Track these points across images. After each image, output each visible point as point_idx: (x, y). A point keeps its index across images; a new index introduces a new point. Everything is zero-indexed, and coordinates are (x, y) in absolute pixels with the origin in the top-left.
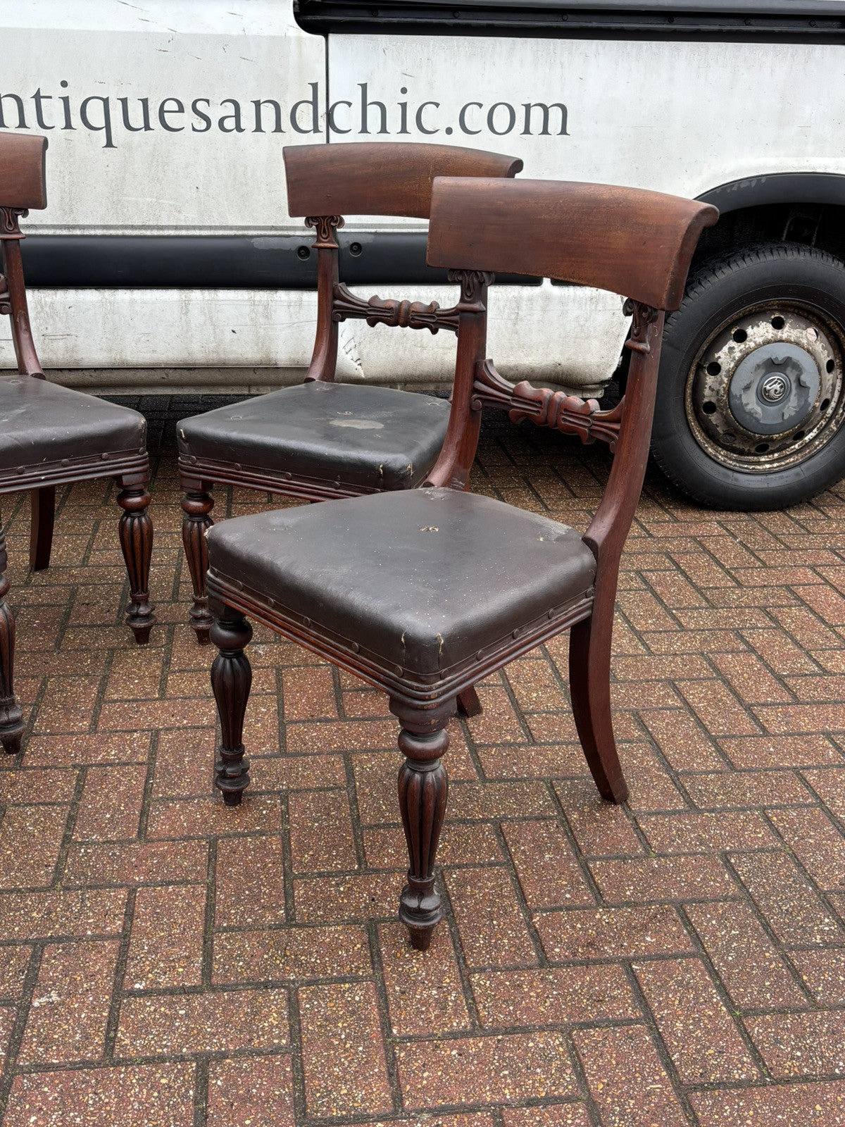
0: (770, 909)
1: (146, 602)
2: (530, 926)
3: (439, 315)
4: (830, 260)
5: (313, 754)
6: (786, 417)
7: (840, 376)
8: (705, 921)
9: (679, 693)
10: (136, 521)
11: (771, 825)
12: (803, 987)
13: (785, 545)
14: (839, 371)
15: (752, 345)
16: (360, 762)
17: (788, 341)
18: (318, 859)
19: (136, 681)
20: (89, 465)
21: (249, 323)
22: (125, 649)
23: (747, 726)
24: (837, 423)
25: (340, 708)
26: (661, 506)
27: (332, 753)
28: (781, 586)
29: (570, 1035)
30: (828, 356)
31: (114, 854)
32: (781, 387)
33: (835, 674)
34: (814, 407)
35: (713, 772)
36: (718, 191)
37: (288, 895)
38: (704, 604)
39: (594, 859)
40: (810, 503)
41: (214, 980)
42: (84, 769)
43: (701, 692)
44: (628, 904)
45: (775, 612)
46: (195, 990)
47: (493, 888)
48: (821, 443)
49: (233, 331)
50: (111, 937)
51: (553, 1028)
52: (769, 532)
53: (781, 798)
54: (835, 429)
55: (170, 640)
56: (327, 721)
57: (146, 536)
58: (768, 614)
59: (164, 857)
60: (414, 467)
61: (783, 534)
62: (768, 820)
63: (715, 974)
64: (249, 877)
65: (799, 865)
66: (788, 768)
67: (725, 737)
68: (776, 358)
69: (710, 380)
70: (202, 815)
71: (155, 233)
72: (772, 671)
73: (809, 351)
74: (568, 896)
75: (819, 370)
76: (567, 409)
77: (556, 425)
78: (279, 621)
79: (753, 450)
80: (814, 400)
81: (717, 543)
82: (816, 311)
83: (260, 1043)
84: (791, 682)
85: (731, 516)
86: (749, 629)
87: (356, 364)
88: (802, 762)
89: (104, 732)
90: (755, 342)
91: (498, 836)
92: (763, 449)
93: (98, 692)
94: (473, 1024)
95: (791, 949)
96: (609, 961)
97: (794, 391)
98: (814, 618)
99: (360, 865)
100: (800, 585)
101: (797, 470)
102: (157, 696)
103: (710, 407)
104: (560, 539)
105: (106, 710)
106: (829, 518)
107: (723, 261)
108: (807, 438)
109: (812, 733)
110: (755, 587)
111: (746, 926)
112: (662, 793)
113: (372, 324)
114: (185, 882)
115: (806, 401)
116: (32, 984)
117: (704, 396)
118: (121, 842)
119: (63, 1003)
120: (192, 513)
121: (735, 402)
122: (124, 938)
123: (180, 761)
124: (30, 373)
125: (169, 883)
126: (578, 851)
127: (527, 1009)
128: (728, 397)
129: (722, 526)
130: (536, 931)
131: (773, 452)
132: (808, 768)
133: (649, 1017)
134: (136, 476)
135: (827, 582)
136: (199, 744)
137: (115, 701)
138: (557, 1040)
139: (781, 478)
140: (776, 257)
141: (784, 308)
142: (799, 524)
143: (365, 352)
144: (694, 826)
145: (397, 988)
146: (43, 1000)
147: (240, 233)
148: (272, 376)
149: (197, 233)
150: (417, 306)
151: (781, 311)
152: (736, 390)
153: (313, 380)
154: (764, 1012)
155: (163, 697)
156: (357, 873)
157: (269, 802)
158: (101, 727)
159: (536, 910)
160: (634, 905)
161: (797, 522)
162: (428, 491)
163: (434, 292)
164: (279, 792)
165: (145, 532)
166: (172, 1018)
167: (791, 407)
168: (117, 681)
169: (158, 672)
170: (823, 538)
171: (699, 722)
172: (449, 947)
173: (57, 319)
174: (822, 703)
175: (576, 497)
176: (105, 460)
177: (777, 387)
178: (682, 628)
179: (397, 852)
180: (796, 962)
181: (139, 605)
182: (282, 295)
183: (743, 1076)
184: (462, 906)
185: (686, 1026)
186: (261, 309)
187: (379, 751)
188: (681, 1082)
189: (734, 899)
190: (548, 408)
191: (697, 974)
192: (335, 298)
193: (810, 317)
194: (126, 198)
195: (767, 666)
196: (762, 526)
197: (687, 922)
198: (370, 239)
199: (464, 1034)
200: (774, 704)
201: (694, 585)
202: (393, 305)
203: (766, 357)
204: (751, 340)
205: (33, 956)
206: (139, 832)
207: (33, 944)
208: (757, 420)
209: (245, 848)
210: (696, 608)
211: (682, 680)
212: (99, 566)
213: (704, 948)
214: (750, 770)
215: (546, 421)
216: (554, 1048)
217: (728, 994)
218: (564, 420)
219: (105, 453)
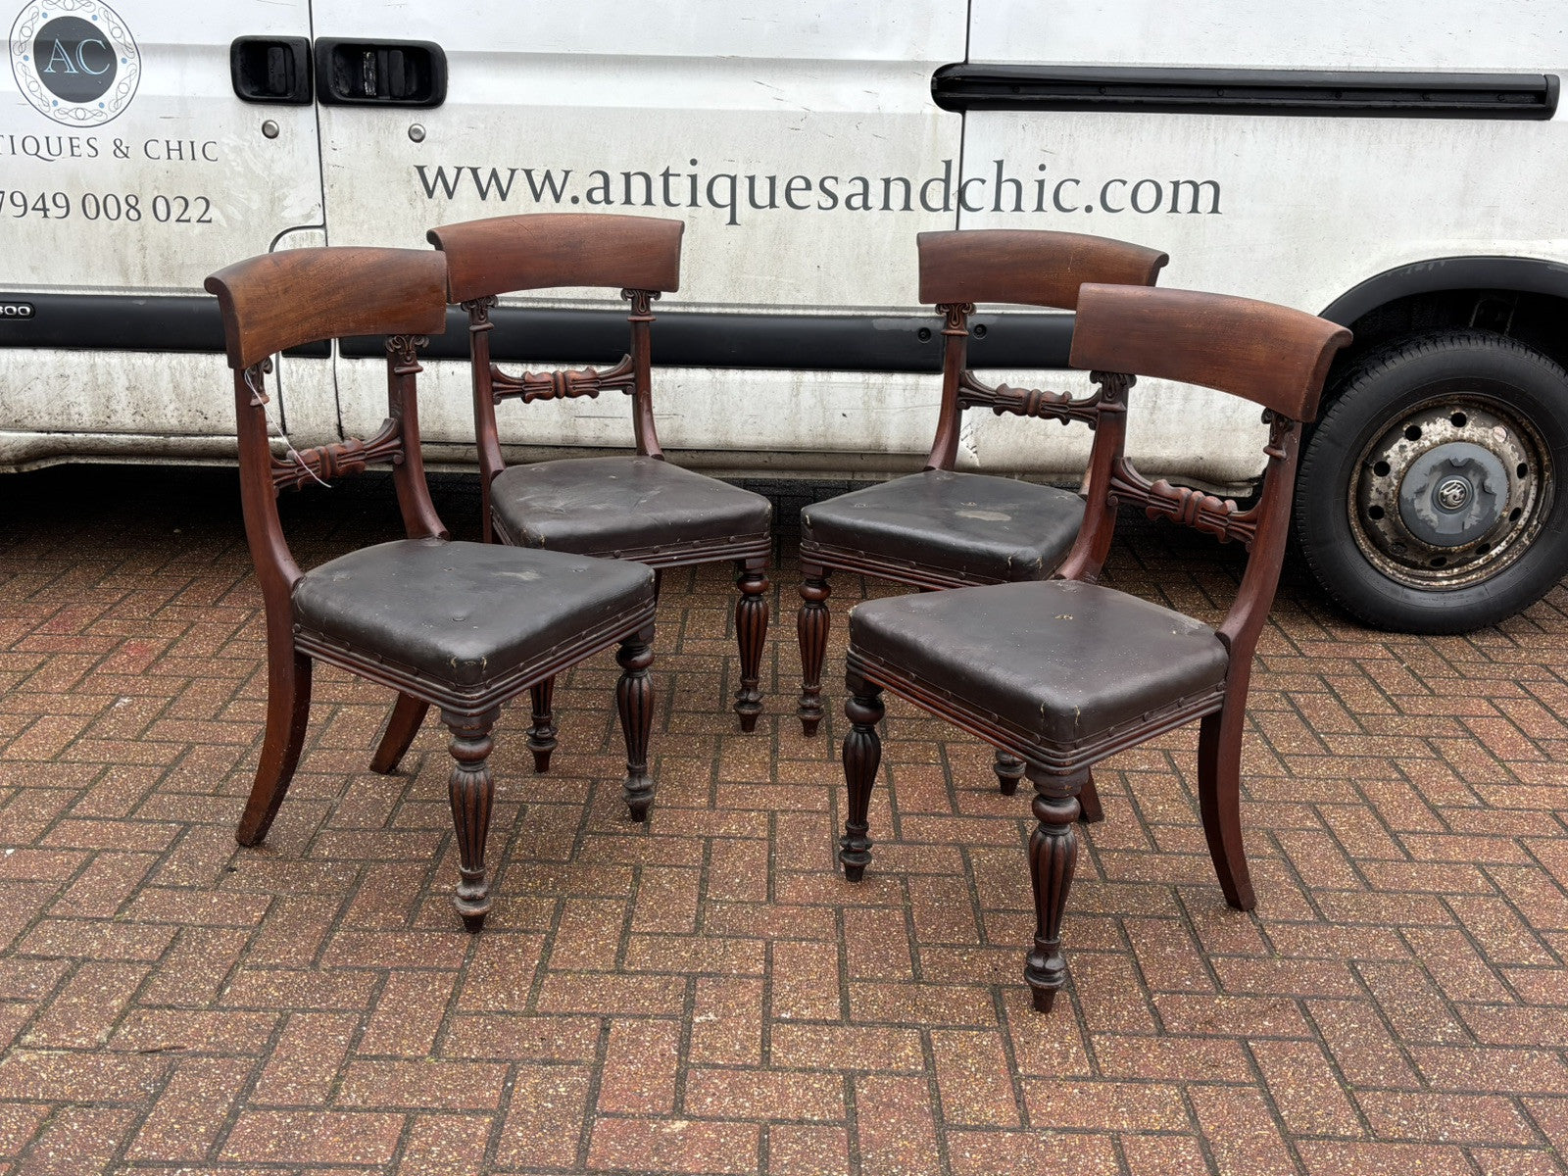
0: (1394, 1011)
1: (755, 689)
2: (1149, 1003)
3: (1071, 406)
4: (1522, 351)
5: (929, 844)
6: (1467, 527)
7: (1534, 483)
8: (1326, 1015)
9: (1319, 815)
10: (754, 605)
11: (1404, 941)
12: (1418, 1074)
13: (1460, 673)
14: (1533, 476)
15: (1427, 443)
16: (977, 854)
17: (1470, 441)
18: (940, 933)
19: (747, 766)
20: (719, 547)
21: (862, 406)
22: (732, 735)
23: (1390, 849)
24: (1530, 536)
25: (954, 805)
26: (1318, 623)
27: (948, 844)
28: (1451, 716)
29: (1185, 1089)
30: (1519, 459)
31: (748, 912)
32: (1461, 492)
33: (1498, 809)
34: (1501, 517)
35: (1348, 890)
36: (1389, 274)
37: (914, 959)
38: (1357, 730)
39: (1217, 956)
40: (1497, 629)
41: (852, 1017)
42: (709, 839)
43: (1344, 816)
44: (1248, 994)
45: (1437, 742)
46: (835, 1023)
47: (1113, 970)
48: (1510, 559)
49: (844, 415)
50: (757, 977)
51: (1168, 1082)
52: (1443, 658)
53: (1418, 919)
54: (1527, 542)
55: (775, 731)
56: (941, 815)
58: (1429, 744)
59: (794, 918)
60: (1043, 559)
61: (1460, 661)
62: (1402, 936)
63: (1329, 1056)
64: (876, 941)
65: (1429, 977)
66: (1430, 893)
67: (1365, 860)
68: (1456, 460)
69: (1377, 481)
70: (827, 887)
71: (772, 312)
72: (1426, 801)
73: (1495, 453)
74: (1188, 983)
75: (1508, 475)
76: (1205, 509)
77: (1193, 524)
78: (919, 695)
79: (1427, 563)
80: (1500, 508)
81: (1380, 667)
82: (1505, 407)
83: (898, 1067)
84: (1445, 813)
85: (1400, 639)
86: (1405, 758)
87: (971, 452)
88: (1447, 887)
89: (722, 809)
90: (1431, 441)
91: (1119, 929)
92: (1439, 562)
93: (712, 773)
94: (1093, 1072)
95: (1409, 1044)
96: (1227, 1037)
97: (1477, 498)
98: (1482, 751)
99: (981, 941)
100: (1471, 716)
101: (1481, 588)
102: (769, 781)
103: (1377, 512)
104: (1193, 633)
105: (722, 790)
106: (1518, 646)
107: (1395, 349)
108: (1493, 553)
109: (1460, 863)
110: (1418, 715)
111: (1366, 1022)
112: (1292, 905)
113: (998, 412)
114: (816, 940)
115: (1492, 510)
116: (690, 1005)
117: (1370, 499)
118: (752, 903)
119: (720, 1022)
120: (809, 600)
121: (1404, 507)
122: (767, 979)
123: (799, 838)
124: (651, 454)
125: (802, 940)
126: (1200, 948)
127: (1145, 1066)
128: (1398, 500)
129: (1387, 648)
130: (1155, 1007)
131: (1452, 567)
132: (1452, 894)
133: (1262, 1083)
134: (759, 560)
135: (1503, 715)
136: (815, 826)
137: (730, 782)
138: (1173, 1091)
139: (1462, 596)
140: (1457, 346)
141: (1467, 404)
142: (1481, 651)
143: (982, 438)
144: (1324, 936)
145: (1022, 1039)
146: (703, 1018)
147: (859, 313)
148: (880, 462)
149: (814, 312)
150: (1048, 396)
151: (1464, 407)
152: (1407, 493)
153: (933, 469)
154: (1375, 1089)
155: (774, 782)
156: (980, 947)
157: (889, 881)
158: (719, 804)
159: (1155, 992)
160: (1255, 996)
161: (1479, 649)
162: (1060, 583)
163: (1062, 378)
164: (898, 874)
165: (761, 617)
166: (819, 1042)
167: (1473, 517)
168: (728, 765)
169: (767, 759)
170: (1507, 668)
171: (1339, 845)
172: (1071, 1012)
174: (1478, 835)
175: (1215, 607)
176: (734, 542)
177: (1457, 492)
178: (1330, 753)
179: (1017, 934)
180: (1413, 1054)
181: (749, 691)
182: (898, 379)
183: (1348, 1133)
184: (1083, 983)
185: (1297, 1092)
186: (874, 392)
187: (995, 846)
188: (1288, 1132)
189: (1356, 999)
190: (1185, 508)
191: (1312, 1054)
192: (961, 385)
193: (1499, 414)
194: (745, 276)
195: (1421, 796)
196: (1435, 651)
197: (1306, 1012)
198: (994, 320)
199: (1085, 1079)
200: (1424, 832)
201: (1348, 711)
202: (1022, 394)
203: (1442, 457)
204: (1426, 439)
205: (688, 985)
206: (768, 896)
207: (687, 976)
208: (1433, 529)
209: (869, 917)
210: (1348, 734)
211: (1323, 803)
212: (694, 655)
213: (1321, 1035)
214: (1387, 892)
215: (1183, 520)
216: (1169, 1096)
217: (1341, 1073)
218: (1201, 518)
219: (732, 537)
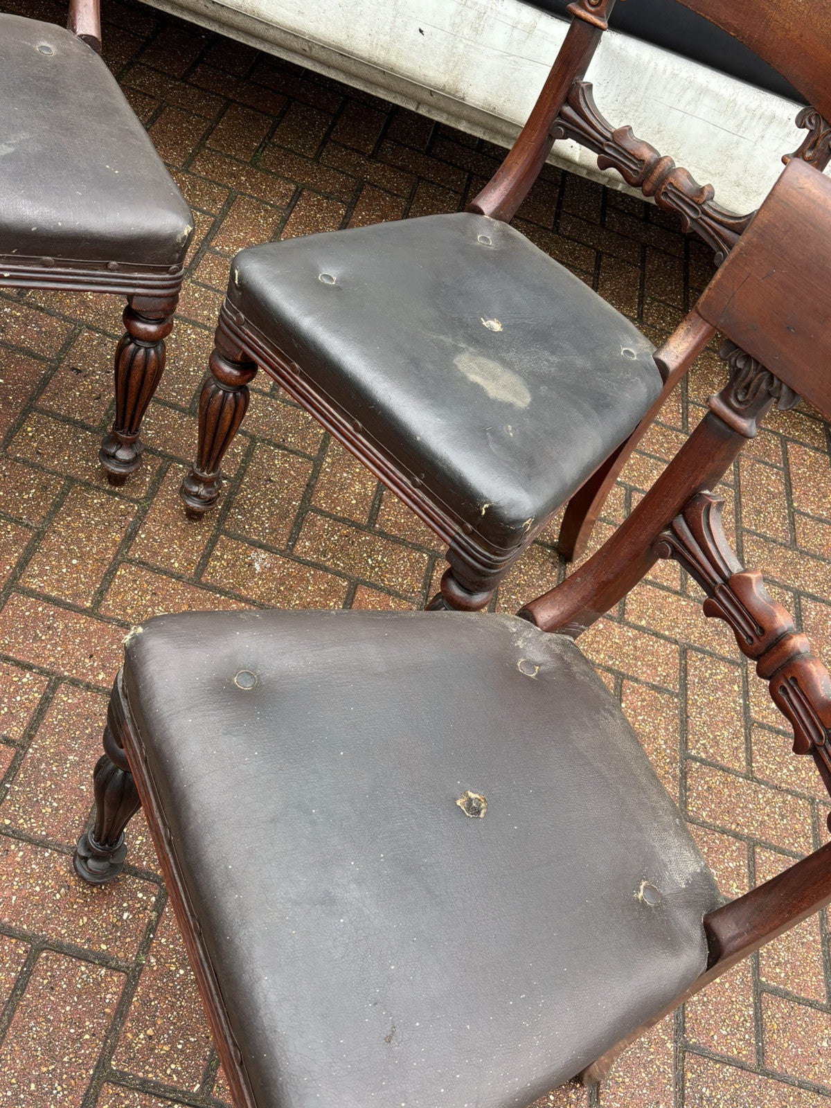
1: (130, 444)
10: (142, 351)
18: (153, 1049)
19: (74, 562)
20: (85, 272)
21: (448, 28)
22: (87, 485)
35: (733, 1062)
49: (421, 31)
55: (151, 493)
57: (149, 376)
60: (536, 520)
64: (49, 1051)
67: (775, 992)
70: (44, 888)
93: (17, 566)
102: (88, 605)
105: (12, 606)
112: (651, 1084)
113: (603, 165)
124: (80, 31)
134: (157, 301)
137: (31, 593)
150: (682, 177)
153: (481, 212)
157: (140, 895)
165: (150, 371)
168: (50, 552)
169: (109, 555)
176: (112, 270)
186: (471, 15)
192: (567, 101)
202: (647, 155)
209: (69, 984)
218: (784, 690)
219: (114, 263)
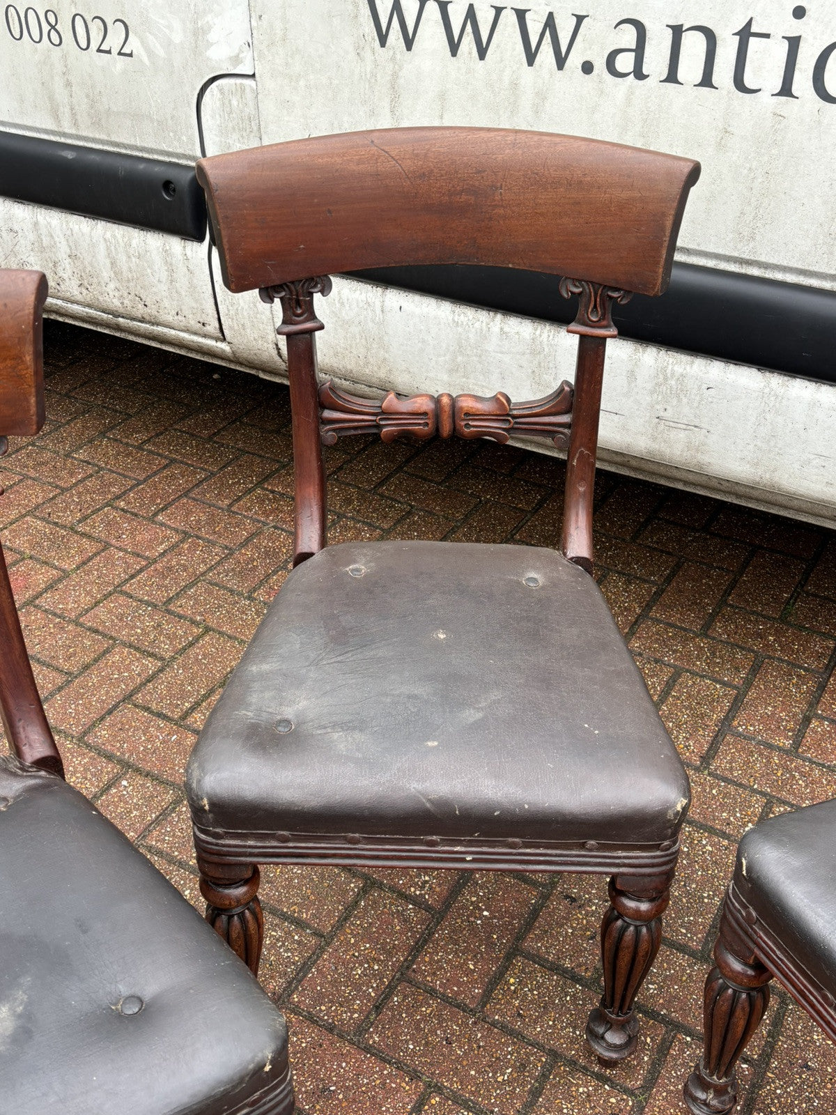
10: (632, 929)
55: (652, 1079)
57: (640, 958)
124: (571, 552)
165: (641, 953)
173: (685, 400)
176: (591, 850)
219: (593, 842)
